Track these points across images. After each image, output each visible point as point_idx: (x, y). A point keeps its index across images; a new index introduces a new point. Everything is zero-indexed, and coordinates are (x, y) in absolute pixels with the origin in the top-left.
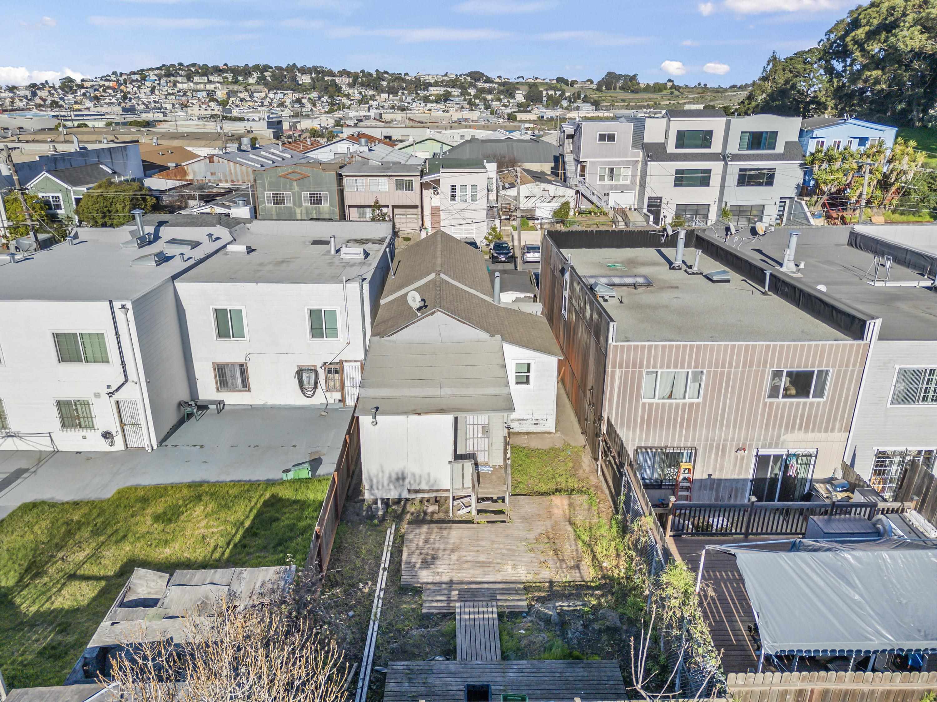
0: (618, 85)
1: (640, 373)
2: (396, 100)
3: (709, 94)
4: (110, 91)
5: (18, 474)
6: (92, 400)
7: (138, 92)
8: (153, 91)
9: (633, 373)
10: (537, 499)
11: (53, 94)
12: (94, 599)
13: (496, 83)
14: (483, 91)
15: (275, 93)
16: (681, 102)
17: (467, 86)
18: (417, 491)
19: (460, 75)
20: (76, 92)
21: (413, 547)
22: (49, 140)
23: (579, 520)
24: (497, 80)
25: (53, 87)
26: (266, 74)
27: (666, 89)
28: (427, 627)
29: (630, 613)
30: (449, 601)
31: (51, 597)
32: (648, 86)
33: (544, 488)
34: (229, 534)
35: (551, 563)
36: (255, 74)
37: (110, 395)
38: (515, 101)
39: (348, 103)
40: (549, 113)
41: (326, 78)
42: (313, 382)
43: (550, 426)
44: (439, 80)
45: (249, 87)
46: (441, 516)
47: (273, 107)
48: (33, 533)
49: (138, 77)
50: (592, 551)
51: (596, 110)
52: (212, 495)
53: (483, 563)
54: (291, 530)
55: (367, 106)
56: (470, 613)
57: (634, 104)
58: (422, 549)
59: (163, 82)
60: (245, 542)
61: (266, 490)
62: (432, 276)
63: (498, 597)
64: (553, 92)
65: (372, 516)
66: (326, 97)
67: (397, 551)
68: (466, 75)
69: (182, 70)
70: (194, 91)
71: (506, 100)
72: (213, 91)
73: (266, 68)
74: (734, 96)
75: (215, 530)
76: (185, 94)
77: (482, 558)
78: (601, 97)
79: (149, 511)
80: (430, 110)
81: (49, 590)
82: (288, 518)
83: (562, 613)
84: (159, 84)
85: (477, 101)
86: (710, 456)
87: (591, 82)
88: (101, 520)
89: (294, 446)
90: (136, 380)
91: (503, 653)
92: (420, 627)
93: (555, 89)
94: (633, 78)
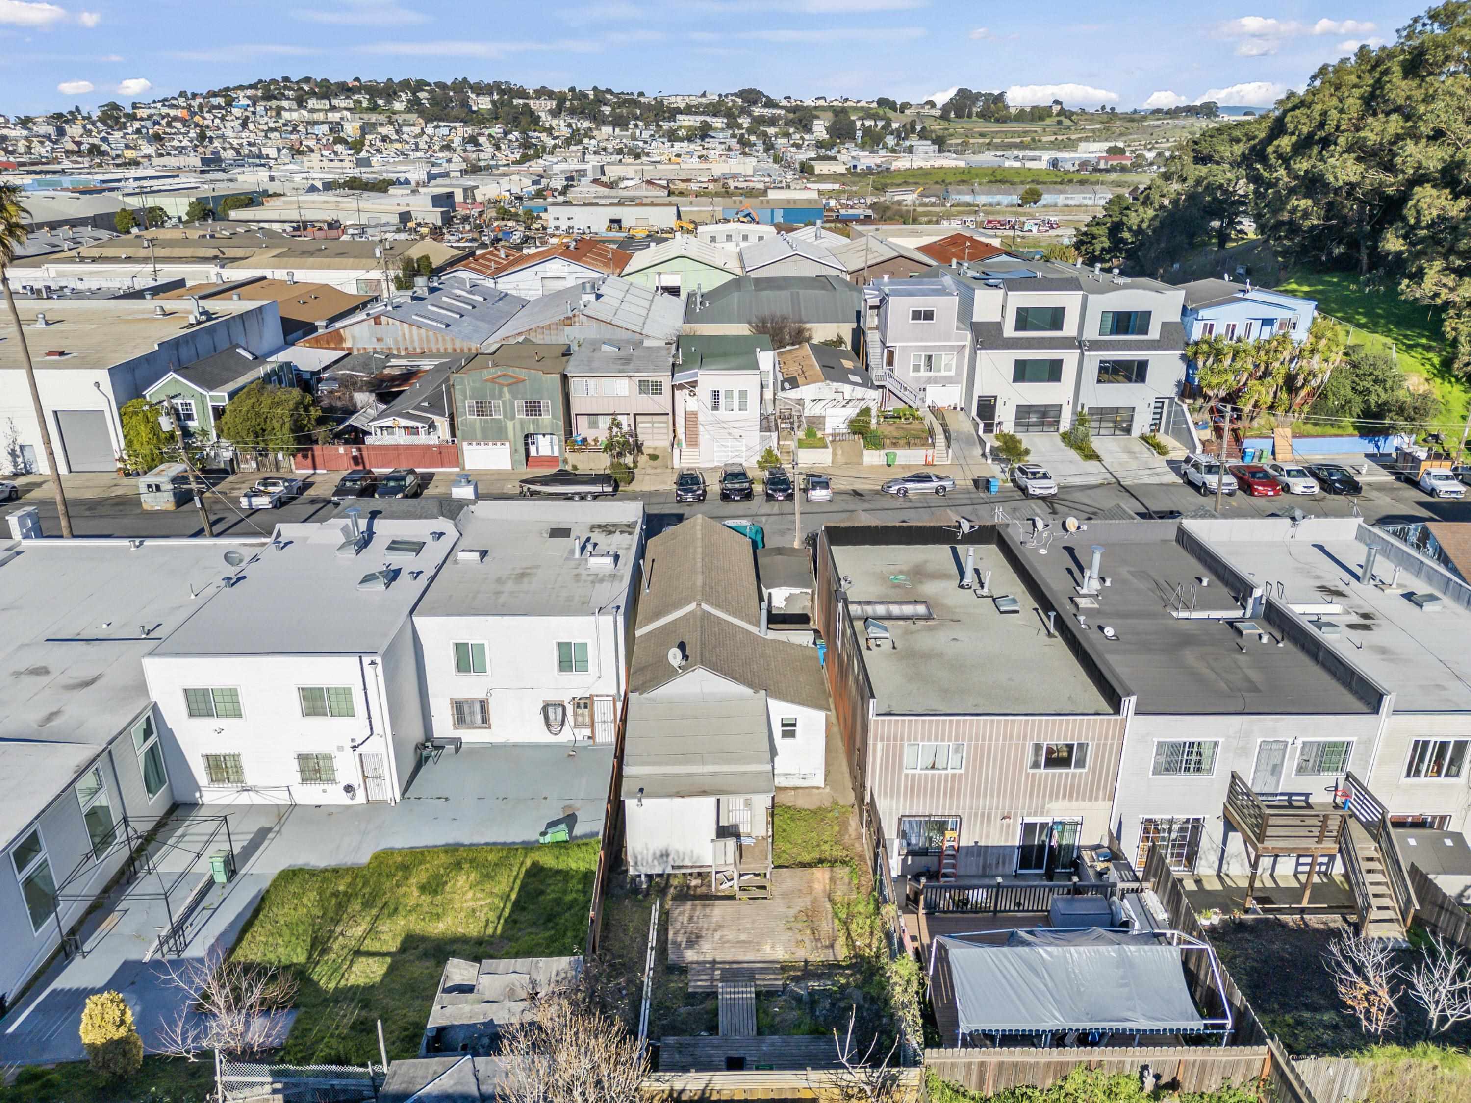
0: (975, 110)
1: (902, 746)
2: (625, 136)
3: (1118, 123)
4: (178, 125)
5: (262, 834)
6: (335, 753)
7: (221, 126)
8: (244, 125)
9: (895, 746)
10: (799, 871)
11: (90, 131)
12: (386, 975)
13: (782, 108)
14: (760, 121)
15: (436, 127)
16: (1073, 137)
17: (737, 113)
18: (680, 867)
19: (726, 96)
20: (124, 127)
21: (678, 925)
22: (123, 256)
23: (838, 896)
24: (784, 103)
25: (89, 118)
26: (422, 95)
27: (1050, 116)
28: (692, 1005)
29: (874, 992)
30: (712, 980)
31: (343, 974)
32: (1022, 111)
33: (807, 858)
34: (498, 908)
35: (807, 941)
36: (403, 95)
37: (354, 748)
38: (812, 137)
39: (550, 142)
40: (867, 160)
41: (515, 102)
42: (560, 718)
43: (819, 781)
44: (693, 103)
45: (395, 117)
46: (704, 890)
47: (434, 152)
48: (304, 906)
49: (220, 101)
50: (848, 929)
51: (940, 151)
52: (472, 861)
53: (744, 942)
54: (558, 904)
55: (580, 147)
56: (730, 993)
57: (999, 140)
58: (687, 927)
59: (260, 109)
60: (515, 917)
61: (526, 857)
62: (692, 606)
63: (757, 976)
64: (872, 123)
65: (636, 890)
66: (516, 134)
67: (663, 930)
68: (735, 94)
69: (290, 89)
70: (308, 123)
71: (798, 136)
72: (338, 123)
73: (421, 85)
74: (1158, 126)
75: (483, 903)
76: (295, 130)
77: (743, 937)
78: (947, 129)
79: (413, 881)
80: (678, 156)
81: (340, 967)
82: (553, 891)
83: (812, 993)
84: (254, 113)
85: (753, 138)
86: (975, 825)
87: (932, 104)
88: (367, 890)
89: (545, 798)
90: (382, 733)
91: (758, 1029)
92: (686, 1005)
93: (875, 117)
94: (1000, 97)
